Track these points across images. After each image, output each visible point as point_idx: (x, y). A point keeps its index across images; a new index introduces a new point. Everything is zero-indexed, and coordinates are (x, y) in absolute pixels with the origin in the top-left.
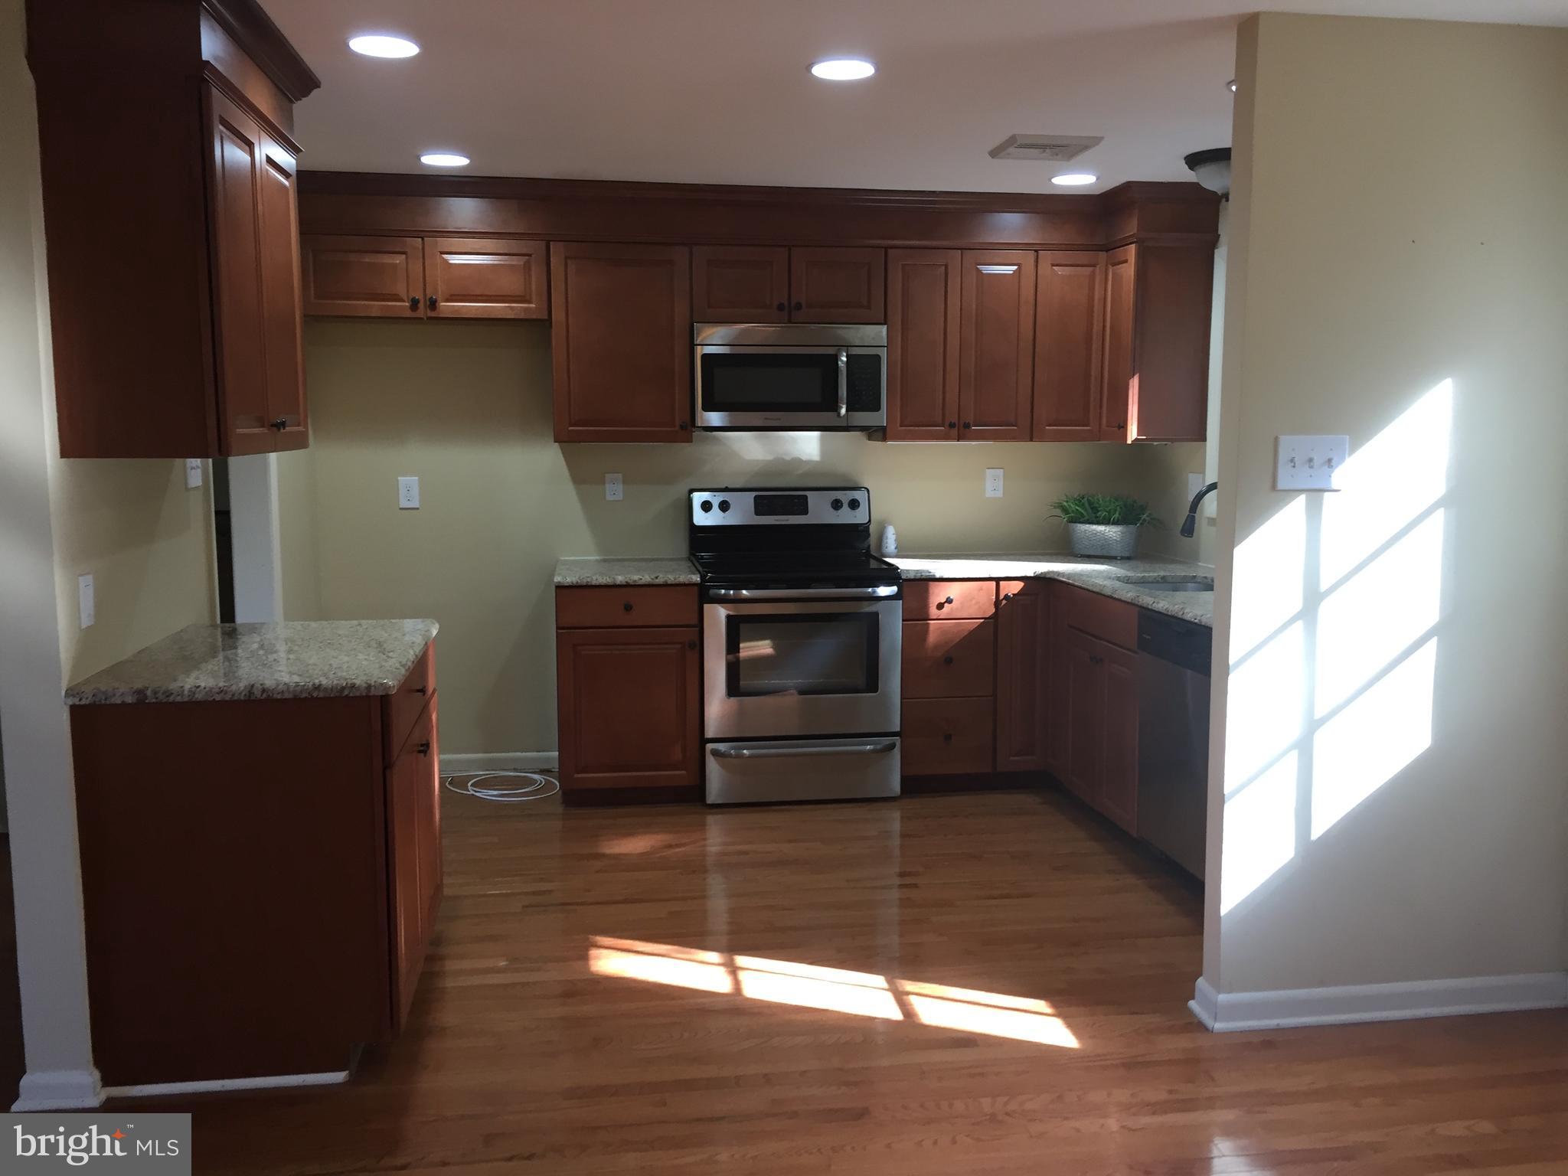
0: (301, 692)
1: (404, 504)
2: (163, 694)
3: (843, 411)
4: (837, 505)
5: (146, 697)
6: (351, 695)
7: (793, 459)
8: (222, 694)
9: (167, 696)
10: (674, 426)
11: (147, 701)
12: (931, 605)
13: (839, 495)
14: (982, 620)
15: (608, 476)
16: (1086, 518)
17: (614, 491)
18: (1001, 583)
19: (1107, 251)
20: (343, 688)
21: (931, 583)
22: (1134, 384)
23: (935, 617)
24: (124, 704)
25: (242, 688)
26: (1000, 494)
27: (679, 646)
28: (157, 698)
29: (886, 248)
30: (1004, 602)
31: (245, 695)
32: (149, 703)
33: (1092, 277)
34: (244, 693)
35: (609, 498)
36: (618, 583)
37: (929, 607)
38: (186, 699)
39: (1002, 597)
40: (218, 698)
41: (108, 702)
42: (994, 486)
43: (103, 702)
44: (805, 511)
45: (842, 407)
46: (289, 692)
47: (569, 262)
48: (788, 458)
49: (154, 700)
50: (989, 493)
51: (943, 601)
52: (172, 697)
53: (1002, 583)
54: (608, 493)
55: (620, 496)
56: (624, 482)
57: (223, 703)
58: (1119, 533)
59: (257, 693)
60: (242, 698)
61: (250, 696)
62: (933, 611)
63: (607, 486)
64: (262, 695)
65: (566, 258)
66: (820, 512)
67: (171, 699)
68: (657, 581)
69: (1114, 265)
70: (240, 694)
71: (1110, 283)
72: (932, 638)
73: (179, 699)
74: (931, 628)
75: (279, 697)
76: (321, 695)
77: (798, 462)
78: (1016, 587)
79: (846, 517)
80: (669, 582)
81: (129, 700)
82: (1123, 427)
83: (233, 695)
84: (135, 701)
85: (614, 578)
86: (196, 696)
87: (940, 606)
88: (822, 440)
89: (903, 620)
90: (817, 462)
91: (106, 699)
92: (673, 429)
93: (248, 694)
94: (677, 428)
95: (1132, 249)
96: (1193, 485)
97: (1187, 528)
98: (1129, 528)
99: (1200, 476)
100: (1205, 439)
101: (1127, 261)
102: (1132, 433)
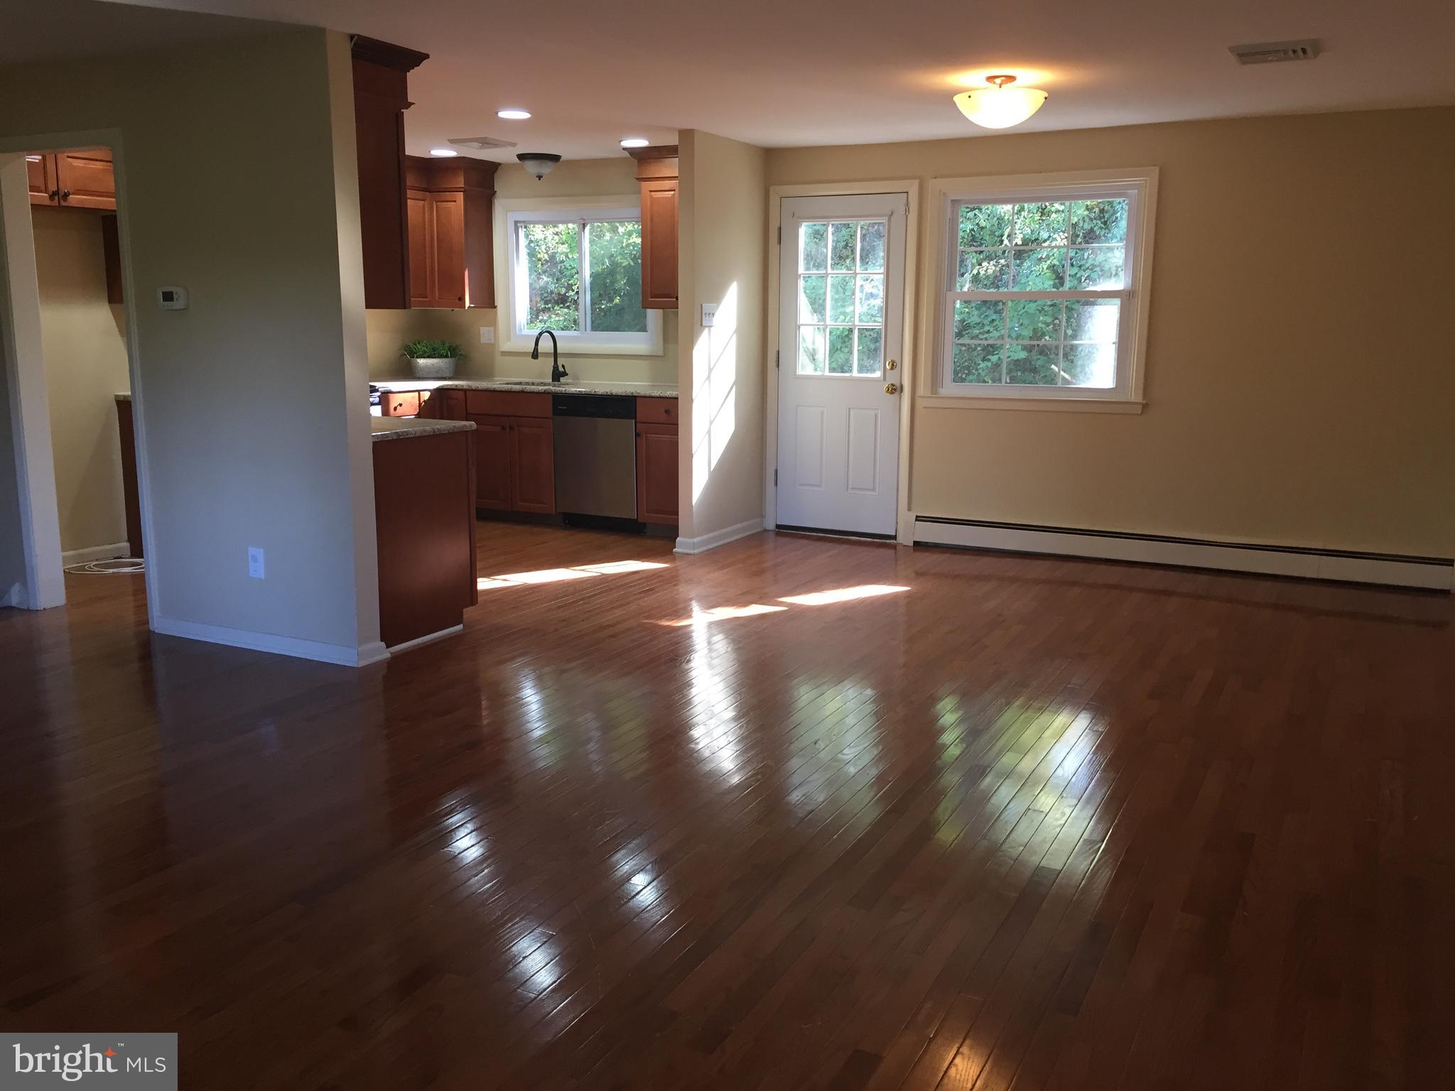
12: (392, 408)
14: (415, 416)
16: (421, 355)
19: (430, 193)
21: (391, 395)
22: (466, 273)
23: (395, 415)
30: (424, 404)
33: (424, 205)
39: (422, 401)
51: (397, 406)
53: (421, 393)
58: (448, 363)
62: (393, 412)
69: (437, 202)
71: (436, 212)
78: (426, 396)
82: (462, 299)
87: (395, 408)
95: (460, 197)
96: (485, 334)
97: (535, 355)
98: (453, 359)
99: (492, 328)
100: (495, 307)
101: (455, 201)
102: (467, 304)
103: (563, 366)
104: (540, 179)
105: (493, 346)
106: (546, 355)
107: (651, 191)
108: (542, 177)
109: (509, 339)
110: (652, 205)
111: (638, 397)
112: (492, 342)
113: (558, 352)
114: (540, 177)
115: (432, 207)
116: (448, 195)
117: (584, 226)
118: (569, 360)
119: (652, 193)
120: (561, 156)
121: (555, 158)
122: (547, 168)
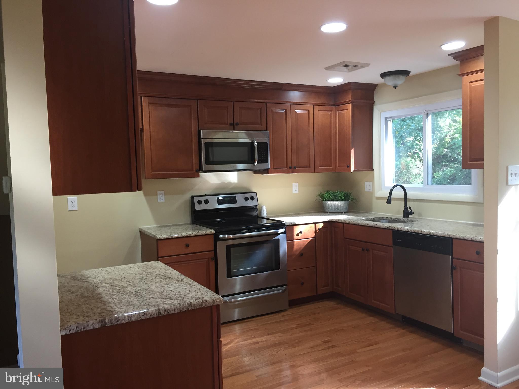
0: (183, 309)
1: (70, 209)
2: (115, 320)
3: (256, 164)
4: (246, 199)
5: (106, 323)
6: (206, 306)
7: (228, 182)
8: (145, 316)
9: (118, 321)
10: (193, 171)
11: (106, 326)
12: (295, 235)
13: (247, 195)
14: (311, 239)
15: (159, 192)
16: (331, 199)
17: (161, 198)
18: (317, 224)
19: (335, 106)
20: (202, 304)
21: (294, 226)
22: (352, 151)
23: (296, 239)
24: (94, 329)
25: (154, 311)
26: (297, 192)
27: (207, 260)
28: (111, 323)
29: (266, 103)
30: (318, 231)
31: (157, 314)
32: (108, 326)
33: (331, 115)
34: (156, 313)
35: (159, 201)
36: (183, 236)
37: (294, 235)
38: (127, 321)
39: (317, 229)
40: (143, 318)
41: (85, 330)
42: (295, 189)
43: (83, 330)
44: (235, 202)
45: (256, 162)
46: (177, 309)
47: (150, 105)
48: (226, 182)
49: (110, 325)
50: (294, 192)
51: (299, 233)
52: (120, 322)
54: (159, 199)
55: (163, 200)
56: (165, 194)
57: (146, 320)
58: (344, 204)
59: (162, 312)
60: (155, 316)
61: (159, 314)
62: (296, 237)
63: (158, 196)
64: (165, 313)
65: (149, 103)
66: (241, 202)
67: (119, 323)
68: (199, 234)
69: (338, 111)
70: (154, 314)
71: (337, 117)
72: (295, 247)
73: (123, 321)
74: (295, 243)
75: (173, 312)
76: (193, 308)
77: (230, 183)
78: (321, 226)
79: (250, 203)
80: (203, 234)
81: (97, 326)
82: (349, 166)
83: (151, 315)
84: (99, 327)
85: (181, 234)
86: (132, 319)
87: (298, 235)
88: (238, 175)
89: (287, 241)
90: (236, 183)
91: (84, 329)
92: (192, 172)
93: (158, 314)
94: (194, 172)
95: (350, 105)
96: (367, 186)
97: (389, 201)
98: (347, 202)
99: (371, 183)
100: (373, 170)
101: (347, 109)
102: (353, 169)
103: (410, 208)
104: (395, 88)
105: (371, 193)
106: (398, 199)
107: (470, 82)
108: (397, 86)
109: (380, 189)
110: (471, 92)
111: (454, 238)
112: (371, 191)
113: (408, 198)
114: (395, 87)
115: (336, 115)
116: (344, 107)
117: (427, 115)
118: (416, 203)
119: (471, 84)
120: (410, 72)
121: (406, 73)
122: (400, 81)
